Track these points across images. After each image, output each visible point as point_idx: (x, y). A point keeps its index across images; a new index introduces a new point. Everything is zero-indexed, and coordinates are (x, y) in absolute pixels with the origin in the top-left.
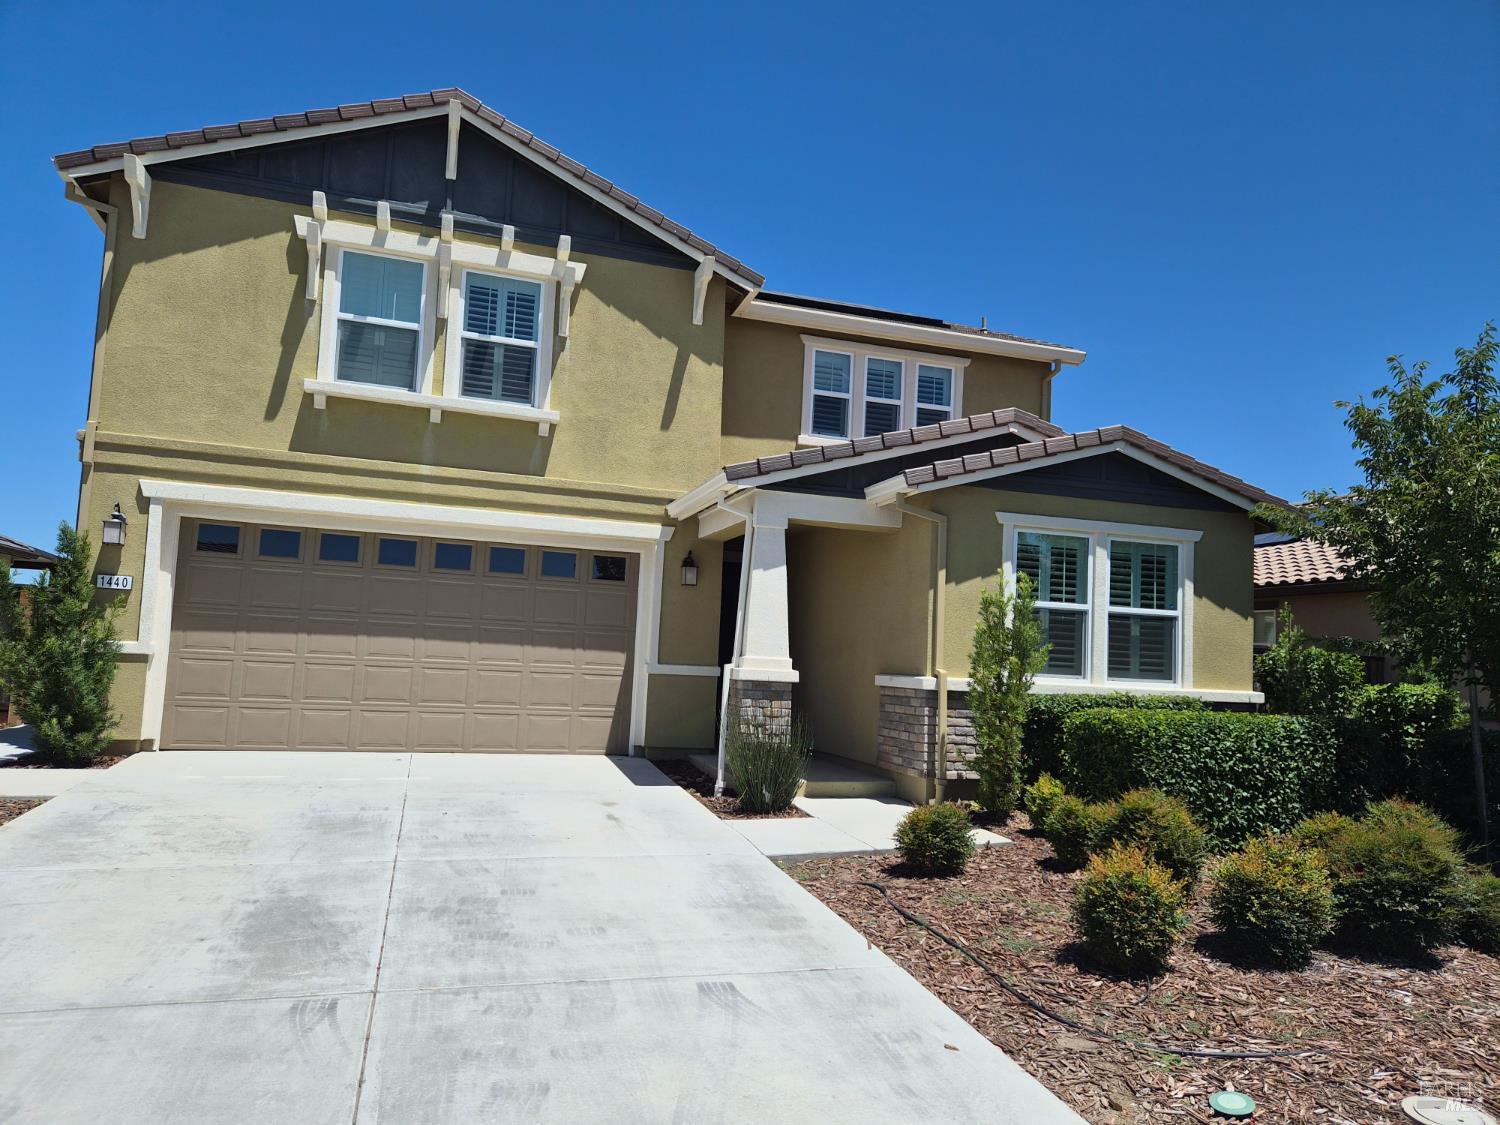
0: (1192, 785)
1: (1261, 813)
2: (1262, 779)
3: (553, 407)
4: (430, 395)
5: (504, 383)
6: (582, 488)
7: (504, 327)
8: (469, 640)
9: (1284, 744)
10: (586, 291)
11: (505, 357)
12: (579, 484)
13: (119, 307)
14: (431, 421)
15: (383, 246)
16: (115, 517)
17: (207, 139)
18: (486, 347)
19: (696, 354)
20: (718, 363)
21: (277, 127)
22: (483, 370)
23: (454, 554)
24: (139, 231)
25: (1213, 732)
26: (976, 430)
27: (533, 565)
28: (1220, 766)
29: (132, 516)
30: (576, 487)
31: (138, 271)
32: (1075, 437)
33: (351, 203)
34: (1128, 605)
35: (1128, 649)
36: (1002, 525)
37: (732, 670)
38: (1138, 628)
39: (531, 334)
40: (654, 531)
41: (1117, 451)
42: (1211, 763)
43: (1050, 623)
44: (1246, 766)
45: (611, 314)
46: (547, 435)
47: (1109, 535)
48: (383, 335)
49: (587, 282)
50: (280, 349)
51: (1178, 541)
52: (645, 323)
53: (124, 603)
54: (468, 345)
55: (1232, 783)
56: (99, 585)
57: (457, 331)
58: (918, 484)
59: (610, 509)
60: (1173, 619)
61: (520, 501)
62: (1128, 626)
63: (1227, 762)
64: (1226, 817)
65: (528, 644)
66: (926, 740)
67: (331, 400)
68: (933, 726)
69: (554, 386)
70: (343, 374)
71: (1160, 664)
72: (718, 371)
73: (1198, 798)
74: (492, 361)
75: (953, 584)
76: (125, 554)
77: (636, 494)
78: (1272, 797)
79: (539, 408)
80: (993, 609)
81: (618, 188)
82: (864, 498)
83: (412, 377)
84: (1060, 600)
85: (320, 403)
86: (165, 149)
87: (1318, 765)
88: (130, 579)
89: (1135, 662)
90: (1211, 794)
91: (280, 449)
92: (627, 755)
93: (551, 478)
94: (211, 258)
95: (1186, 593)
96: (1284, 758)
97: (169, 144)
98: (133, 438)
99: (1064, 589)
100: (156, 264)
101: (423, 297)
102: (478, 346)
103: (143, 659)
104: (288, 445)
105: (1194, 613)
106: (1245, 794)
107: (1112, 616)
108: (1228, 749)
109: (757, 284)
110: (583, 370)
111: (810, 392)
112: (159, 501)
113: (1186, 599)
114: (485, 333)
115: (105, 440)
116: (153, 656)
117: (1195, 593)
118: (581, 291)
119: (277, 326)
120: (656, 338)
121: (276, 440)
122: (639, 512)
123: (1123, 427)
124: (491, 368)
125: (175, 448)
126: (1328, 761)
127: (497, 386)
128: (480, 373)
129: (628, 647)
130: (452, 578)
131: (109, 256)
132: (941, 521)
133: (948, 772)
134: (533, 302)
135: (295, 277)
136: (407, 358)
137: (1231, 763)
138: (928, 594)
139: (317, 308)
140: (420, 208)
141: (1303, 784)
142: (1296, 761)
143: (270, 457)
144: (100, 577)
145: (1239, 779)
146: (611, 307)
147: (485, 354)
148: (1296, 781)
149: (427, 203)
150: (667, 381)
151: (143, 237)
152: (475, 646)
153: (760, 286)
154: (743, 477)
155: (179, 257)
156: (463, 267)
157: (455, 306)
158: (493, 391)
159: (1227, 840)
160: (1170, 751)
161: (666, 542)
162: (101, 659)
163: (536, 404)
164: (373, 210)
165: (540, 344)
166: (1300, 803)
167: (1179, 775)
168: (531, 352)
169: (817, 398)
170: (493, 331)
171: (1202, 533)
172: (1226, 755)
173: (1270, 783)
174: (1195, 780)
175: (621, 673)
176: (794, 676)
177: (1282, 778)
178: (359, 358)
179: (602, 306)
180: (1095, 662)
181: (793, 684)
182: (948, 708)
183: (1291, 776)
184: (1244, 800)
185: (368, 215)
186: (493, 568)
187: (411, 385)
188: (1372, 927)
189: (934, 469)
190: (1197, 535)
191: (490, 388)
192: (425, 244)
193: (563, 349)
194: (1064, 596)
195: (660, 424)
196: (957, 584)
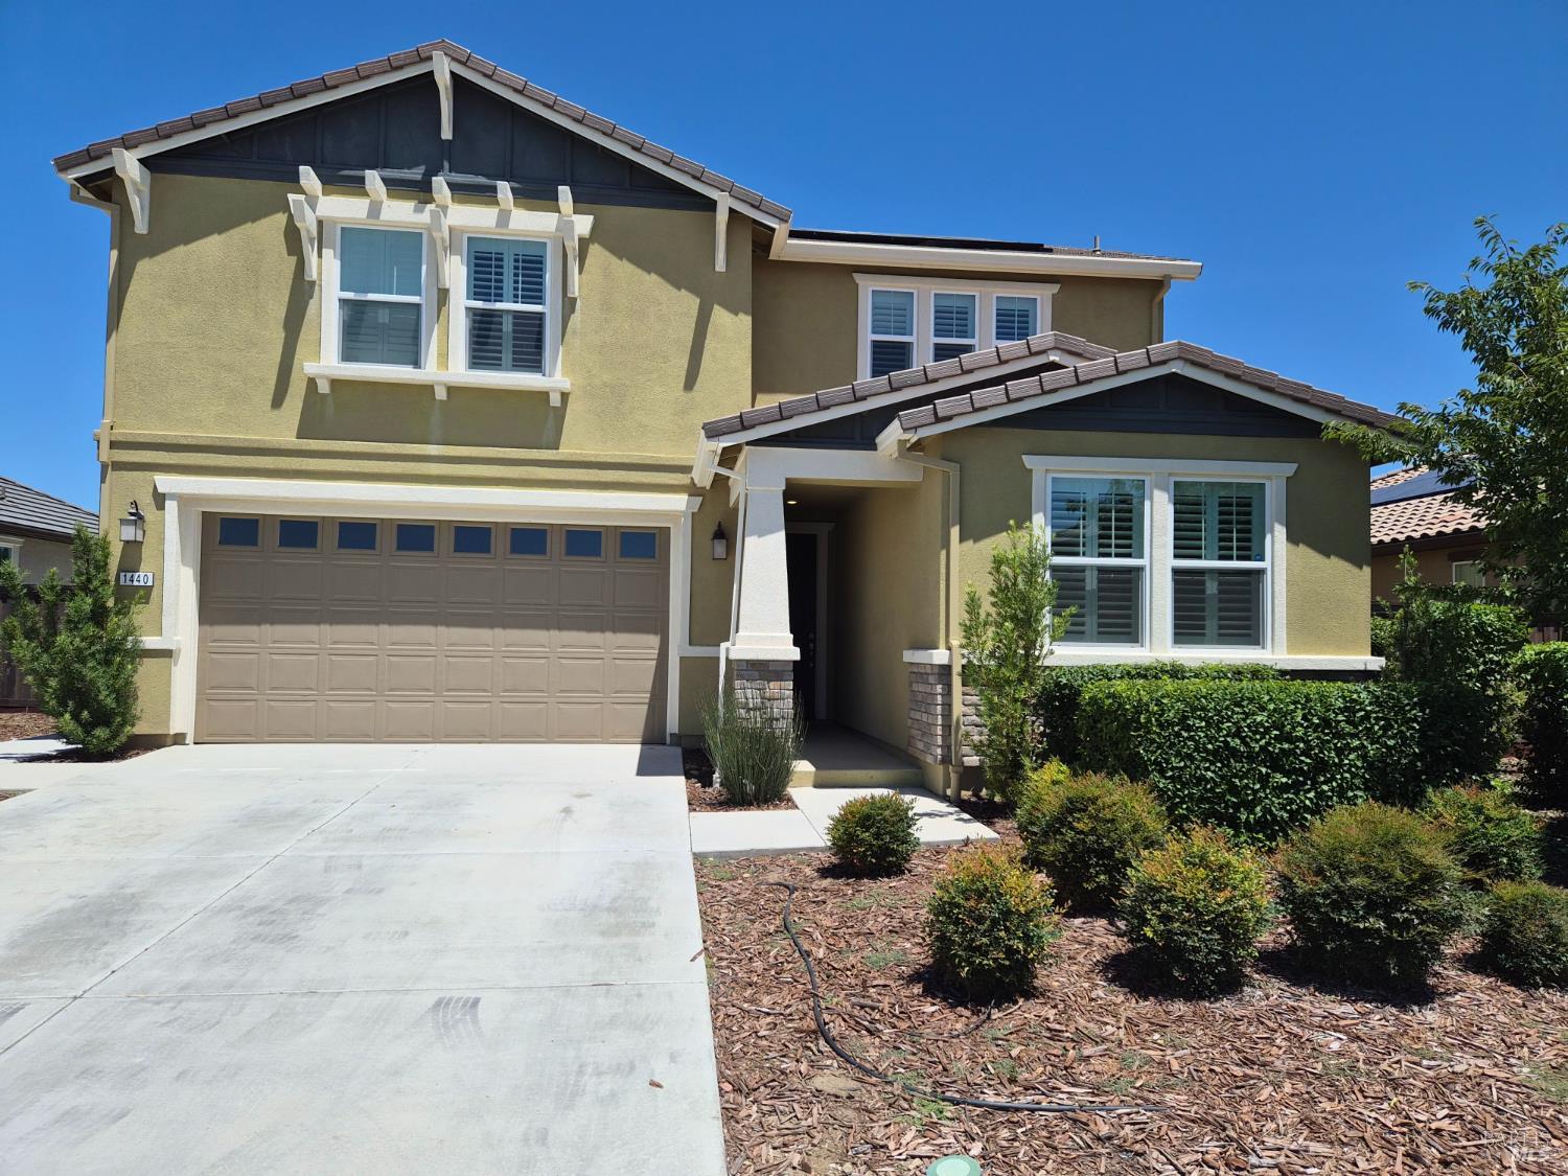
0: (1207, 769)
1: (1307, 802)
2: (1308, 761)
3: (564, 374)
4: (435, 369)
5: (514, 353)
6: (598, 460)
7: (512, 292)
8: (492, 626)
9: (1340, 718)
10: (596, 245)
11: (514, 324)
12: (597, 456)
13: (127, 305)
14: (437, 398)
15: (378, 218)
16: (132, 514)
17: (196, 124)
18: (492, 316)
19: (720, 305)
20: (746, 313)
21: (264, 103)
22: (490, 340)
23: (472, 537)
24: (141, 226)
25: (1238, 705)
26: (1006, 362)
27: (556, 545)
28: (1246, 744)
29: (149, 512)
30: (593, 459)
31: (144, 267)
32: (1115, 360)
33: (343, 176)
34: (1199, 557)
35: (1203, 610)
36: (1031, 470)
37: (727, 650)
38: (1215, 585)
39: (541, 298)
40: (679, 502)
41: (1174, 373)
42: (1235, 742)
43: (1099, 582)
44: (1286, 746)
45: (624, 269)
46: (559, 405)
47: (1170, 475)
48: (387, 311)
49: (596, 234)
50: (283, 335)
51: (1263, 477)
52: (662, 275)
53: (146, 599)
54: (475, 315)
55: (1265, 766)
56: (122, 583)
57: (461, 302)
58: (916, 428)
59: (632, 481)
60: (1260, 572)
61: (534, 477)
62: (1203, 583)
63: (1257, 741)
64: (1258, 808)
65: (554, 628)
66: (940, 722)
67: (335, 383)
68: (948, 706)
69: (567, 353)
70: (348, 355)
71: (1245, 627)
72: (745, 322)
73: (1217, 785)
74: (501, 330)
75: (970, 542)
76: (146, 552)
77: (658, 463)
78: (1325, 783)
79: (550, 376)
80: (1004, 568)
81: (622, 129)
82: (876, 449)
83: (417, 353)
84: (1108, 555)
85: (324, 388)
86: (156, 140)
87: (1391, 743)
88: (150, 575)
89: (1211, 625)
90: (1237, 780)
91: (288, 437)
92: (665, 744)
93: (565, 451)
94: (211, 247)
95: (1276, 540)
96: (1340, 735)
97: (160, 134)
98: (145, 435)
99: (1113, 541)
100: (159, 258)
101: (424, 268)
102: (482, 315)
103: (167, 654)
104: (295, 433)
105: (1288, 564)
106: (1284, 780)
107: (1176, 572)
108: (1261, 723)
109: (783, 220)
110: (596, 332)
111: (867, 337)
112: (173, 496)
113: (1277, 546)
114: (490, 301)
115: (121, 439)
116: (180, 651)
117: (1287, 539)
118: (591, 246)
119: (278, 310)
120: (675, 290)
121: (283, 430)
122: (662, 482)
123: (1179, 343)
124: (500, 338)
125: (186, 443)
126: (1407, 738)
127: (507, 356)
128: (486, 344)
129: (662, 629)
130: (473, 562)
131: (114, 254)
132: (953, 470)
133: (965, 759)
134: (541, 263)
135: (294, 259)
136: (411, 334)
137: (1263, 742)
138: (939, 554)
139: (317, 288)
140: (416, 174)
141: (1370, 767)
142: (1359, 739)
143: (277, 446)
144: (122, 574)
145: (1275, 764)
146: (624, 260)
147: (491, 323)
148: (1359, 764)
149: (423, 167)
150: (688, 336)
151: (145, 232)
152: (499, 632)
153: (787, 221)
154: (724, 434)
155: (181, 250)
156: (463, 232)
157: (456, 273)
158: (503, 362)
159: (1260, 836)
160: (1176, 729)
161: (693, 513)
162: (120, 655)
163: (547, 373)
164: (361, 180)
165: (549, 308)
166: (1365, 790)
167: (1190, 757)
168: (540, 316)
169: (876, 345)
170: (499, 297)
171: (1296, 465)
172: (1255, 733)
173: (1321, 766)
174: (1212, 763)
175: (656, 657)
176: (795, 654)
177: (1336, 760)
178: (361, 338)
179: (614, 260)
180: (1154, 627)
181: (795, 662)
182: (963, 685)
183: (1352, 757)
184: (1284, 788)
185: (357, 186)
186: (514, 550)
187: (416, 364)
188: (1328, 947)
189: (935, 408)
190: (1290, 469)
191: (500, 359)
192: (422, 211)
193: (573, 311)
194: (1113, 550)
195: (682, 385)
196: (975, 541)
